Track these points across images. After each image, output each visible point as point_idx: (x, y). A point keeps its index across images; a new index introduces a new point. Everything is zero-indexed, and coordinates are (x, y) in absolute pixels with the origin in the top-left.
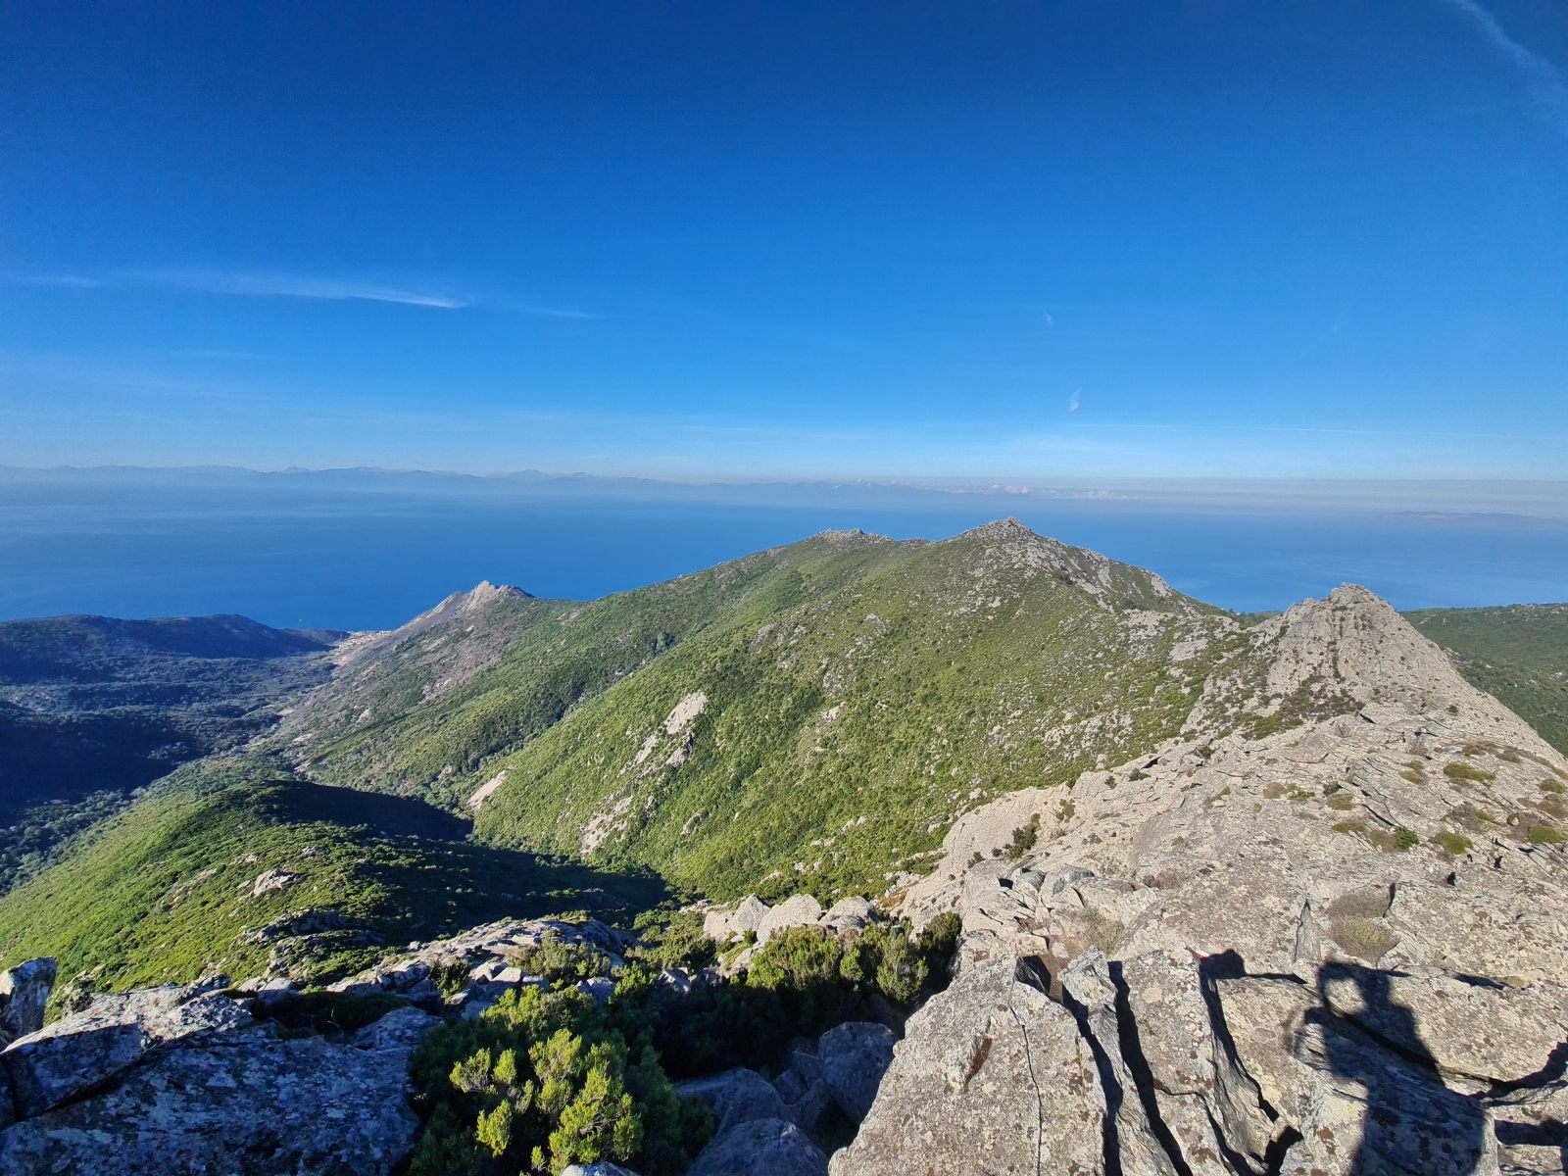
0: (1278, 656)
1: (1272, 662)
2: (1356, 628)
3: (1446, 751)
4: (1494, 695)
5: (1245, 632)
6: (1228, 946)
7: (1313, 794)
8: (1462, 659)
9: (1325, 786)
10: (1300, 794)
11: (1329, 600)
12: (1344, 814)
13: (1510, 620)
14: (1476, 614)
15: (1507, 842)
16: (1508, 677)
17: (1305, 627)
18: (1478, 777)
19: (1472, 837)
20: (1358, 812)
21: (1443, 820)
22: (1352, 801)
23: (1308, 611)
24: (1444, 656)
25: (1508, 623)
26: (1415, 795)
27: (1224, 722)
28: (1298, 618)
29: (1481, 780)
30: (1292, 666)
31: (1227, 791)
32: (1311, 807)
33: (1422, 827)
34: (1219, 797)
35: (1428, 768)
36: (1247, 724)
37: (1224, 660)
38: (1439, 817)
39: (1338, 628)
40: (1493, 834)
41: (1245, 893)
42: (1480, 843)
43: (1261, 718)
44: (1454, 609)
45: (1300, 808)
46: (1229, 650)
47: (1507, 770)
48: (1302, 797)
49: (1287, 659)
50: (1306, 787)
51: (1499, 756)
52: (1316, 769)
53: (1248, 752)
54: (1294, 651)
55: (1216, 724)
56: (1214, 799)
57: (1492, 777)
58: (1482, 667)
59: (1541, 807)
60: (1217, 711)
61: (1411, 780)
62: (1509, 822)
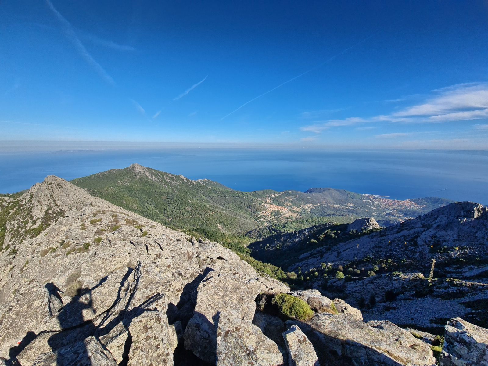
0: (33, 205)
1: (32, 208)
2: (57, 189)
3: (89, 217)
4: (99, 197)
5: (16, 200)
6: (26, 332)
7: (58, 247)
8: (89, 190)
9: (60, 243)
10: (53, 250)
11: (45, 182)
12: (68, 249)
13: (97, 177)
14: (89, 177)
15: (109, 234)
16: (101, 192)
17: (40, 193)
18: (98, 221)
19: (102, 236)
20: (72, 245)
21: (94, 236)
22: (70, 243)
23: (39, 187)
24: (85, 191)
25: (97, 178)
26: (85, 233)
27: (21, 236)
28: (36, 190)
29: (99, 221)
30: (40, 207)
31: (27, 262)
32: (58, 252)
33: (89, 241)
34: (25, 266)
35: (86, 225)
36: (30, 233)
37: (11, 214)
38: (93, 236)
39: (51, 190)
40: (106, 233)
41: (26, 308)
42: (104, 237)
43: (35, 228)
44: (83, 177)
45: (54, 254)
46: (12, 209)
47: (104, 216)
48: (54, 250)
49: (37, 205)
50: (55, 246)
51: (102, 214)
52: (56, 239)
53: (32, 244)
54: (39, 202)
55: (18, 238)
56: (23, 268)
57: (101, 220)
58: (94, 191)
59: (114, 222)
60: (16, 233)
61: (83, 229)
62: (108, 229)
